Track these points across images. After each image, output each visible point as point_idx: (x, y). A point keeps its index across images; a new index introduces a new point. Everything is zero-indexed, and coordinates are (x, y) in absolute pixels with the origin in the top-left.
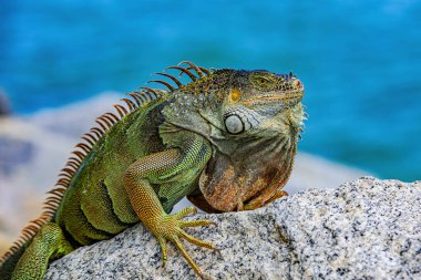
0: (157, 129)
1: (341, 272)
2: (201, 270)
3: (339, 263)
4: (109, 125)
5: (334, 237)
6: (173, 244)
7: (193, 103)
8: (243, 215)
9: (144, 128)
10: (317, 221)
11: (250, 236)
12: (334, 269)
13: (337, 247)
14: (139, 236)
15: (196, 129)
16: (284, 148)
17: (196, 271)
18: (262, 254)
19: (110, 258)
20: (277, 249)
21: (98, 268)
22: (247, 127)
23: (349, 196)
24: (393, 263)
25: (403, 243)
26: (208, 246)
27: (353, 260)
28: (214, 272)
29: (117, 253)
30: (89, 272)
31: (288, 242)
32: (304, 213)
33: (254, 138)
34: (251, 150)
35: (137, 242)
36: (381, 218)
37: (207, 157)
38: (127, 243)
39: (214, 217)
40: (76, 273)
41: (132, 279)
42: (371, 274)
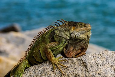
0: (53, 36)
1: (99, 74)
3: (98, 72)
4: (41, 35)
5: (97, 65)
6: (56, 66)
8: (74, 59)
10: (93, 61)
11: (76, 64)
12: (97, 74)
13: (98, 68)
14: (48, 63)
15: (63, 37)
18: (79, 69)
19: (40, 69)
20: (83, 68)
21: (37, 71)
22: (76, 36)
23: (102, 55)
24: (112, 73)
26: (65, 67)
27: (102, 71)
28: (67, 73)
29: (42, 67)
30: (35, 72)
31: (86, 66)
32: (90, 59)
33: (78, 39)
35: (47, 65)
36: (110, 61)
37: (66, 44)
38: (45, 65)
39: (67, 59)
40: (31, 72)
41: (46, 75)
42: (107, 75)
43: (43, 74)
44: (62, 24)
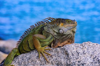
1: (79, 62)
2: (48, 60)
3: (78, 60)
5: (78, 54)
6: (42, 54)
7: (51, 26)
10: (75, 50)
11: (59, 53)
18: (62, 57)
19: (27, 56)
20: (65, 56)
21: (25, 58)
22: (64, 32)
23: (84, 45)
25: (95, 56)
27: (82, 59)
28: (51, 61)
30: (23, 59)
31: (67, 55)
32: (72, 48)
35: (34, 53)
36: (90, 51)
38: (32, 53)
40: (20, 59)
41: (32, 61)
42: (86, 63)
43: (30, 61)
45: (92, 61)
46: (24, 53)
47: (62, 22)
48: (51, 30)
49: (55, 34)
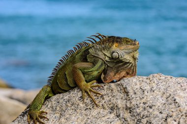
0: (86, 56)
1: (144, 103)
2: (97, 102)
3: (144, 100)
5: (143, 92)
6: (87, 93)
7: (100, 48)
8: (113, 85)
9: (82, 55)
10: (138, 86)
11: (114, 91)
12: (142, 102)
13: (144, 95)
14: (76, 90)
15: (100, 57)
16: (132, 66)
17: (95, 103)
18: (118, 97)
19: (65, 98)
20: (123, 96)
21: (61, 101)
22: (120, 56)
23: (151, 79)
24: (163, 101)
25: (168, 95)
27: (149, 99)
28: (101, 103)
29: (68, 96)
30: (58, 102)
31: (127, 93)
32: (134, 83)
34: (120, 66)
35: (75, 92)
38: (72, 93)
39: (103, 85)
40: (54, 102)
41: (72, 105)
42: (155, 104)
43: (69, 105)
44: (99, 40)
45: (164, 102)
46: (60, 93)
47: (117, 42)
48: (100, 53)
49: (107, 59)
